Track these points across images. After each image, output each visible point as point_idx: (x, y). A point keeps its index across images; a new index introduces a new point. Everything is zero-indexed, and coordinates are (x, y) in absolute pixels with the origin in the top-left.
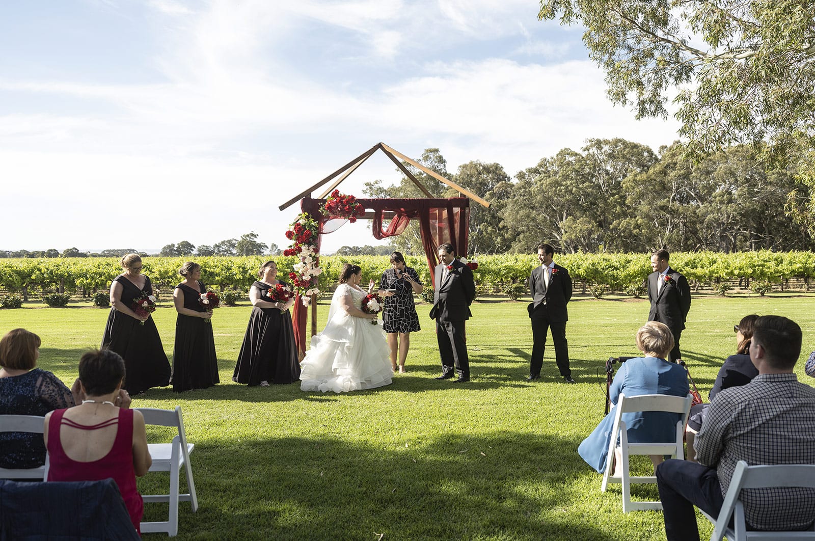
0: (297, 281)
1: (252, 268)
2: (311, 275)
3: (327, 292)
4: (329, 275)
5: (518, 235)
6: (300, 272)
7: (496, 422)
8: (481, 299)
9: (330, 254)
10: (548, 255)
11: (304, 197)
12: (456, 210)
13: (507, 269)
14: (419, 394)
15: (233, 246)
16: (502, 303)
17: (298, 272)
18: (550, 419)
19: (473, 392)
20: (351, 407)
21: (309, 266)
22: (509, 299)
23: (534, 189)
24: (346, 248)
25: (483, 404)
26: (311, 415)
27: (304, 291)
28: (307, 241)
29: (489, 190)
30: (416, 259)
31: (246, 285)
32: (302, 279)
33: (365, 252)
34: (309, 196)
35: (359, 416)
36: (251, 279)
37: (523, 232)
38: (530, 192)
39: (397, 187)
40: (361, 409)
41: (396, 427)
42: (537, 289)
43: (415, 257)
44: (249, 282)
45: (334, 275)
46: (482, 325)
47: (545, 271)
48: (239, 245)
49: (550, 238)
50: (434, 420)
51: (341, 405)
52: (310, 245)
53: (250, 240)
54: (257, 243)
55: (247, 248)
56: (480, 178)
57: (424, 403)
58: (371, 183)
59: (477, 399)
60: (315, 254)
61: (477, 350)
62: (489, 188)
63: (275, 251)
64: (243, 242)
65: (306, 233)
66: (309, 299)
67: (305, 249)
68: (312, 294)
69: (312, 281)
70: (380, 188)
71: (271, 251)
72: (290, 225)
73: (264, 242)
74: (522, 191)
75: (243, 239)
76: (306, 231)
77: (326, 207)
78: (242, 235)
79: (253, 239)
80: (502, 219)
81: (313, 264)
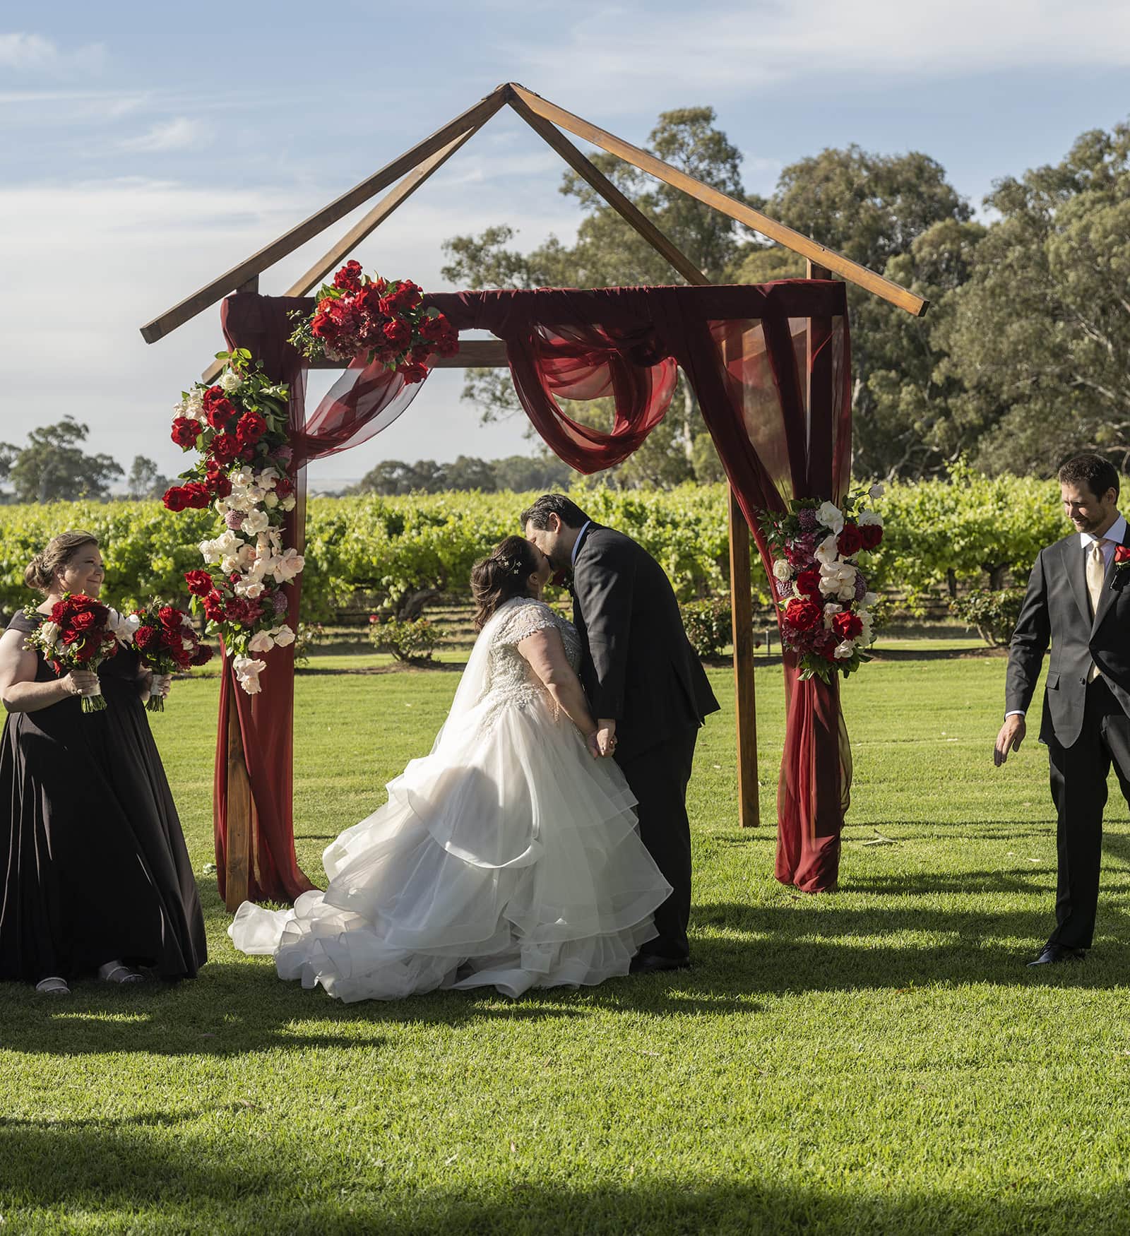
0: (214, 602)
2: (268, 581)
3: (331, 624)
4: (336, 567)
5: (1003, 409)
6: (225, 566)
7: (977, 1140)
9: (338, 488)
10: (1103, 500)
11: (234, 292)
12: (800, 326)
13: (970, 532)
15: (3, 467)
17: (218, 569)
20: (421, 1076)
21: (256, 549)
22: (983, 643)
23: (1055, 245)
24: (394, 465)
25: (923, 1066)
27: (241, 639)
28: (250, 452)
29: (896, 253)
30: (641, 506)
32: (234, 594)
33: (460, 481)
34: (250, 289)
35: (453, 1115)
37: (1019, 399)
38: (1044, 255)
39: (569, 249)
40: (460, 1088)
43: (635, 496)
45: (351, 566)
46: (890, 746)
47: (1091, 553)
48: (22, 464)
50: (738, 1132)
51: (383, 1070)
52: (262, 469)
53: (60, 447)
54: (83, 456)
55: (51, 473)
56: (862, 211)
57: (696, 1062)
58: (471, 242)
59: (897, 1042)
60: (281, 499)
61: (880, 844)
62: (893, 245)
63: (146, 482)
64: (38, 452)
65: (245, 422)
66: (262, 665)
67: (243, 481)
68: (271, 646)
69: (267, 599)
70: (507, 258)
71: (132, 481)
72: (185, 395)
73: (107, 454)
74: (1015, 252)
75: (38, 442)
76: (243, 418)
77: (316, 326)
78: (33, 429)
79: (70, 442)
80: (941, 355)
81: (275, 537)
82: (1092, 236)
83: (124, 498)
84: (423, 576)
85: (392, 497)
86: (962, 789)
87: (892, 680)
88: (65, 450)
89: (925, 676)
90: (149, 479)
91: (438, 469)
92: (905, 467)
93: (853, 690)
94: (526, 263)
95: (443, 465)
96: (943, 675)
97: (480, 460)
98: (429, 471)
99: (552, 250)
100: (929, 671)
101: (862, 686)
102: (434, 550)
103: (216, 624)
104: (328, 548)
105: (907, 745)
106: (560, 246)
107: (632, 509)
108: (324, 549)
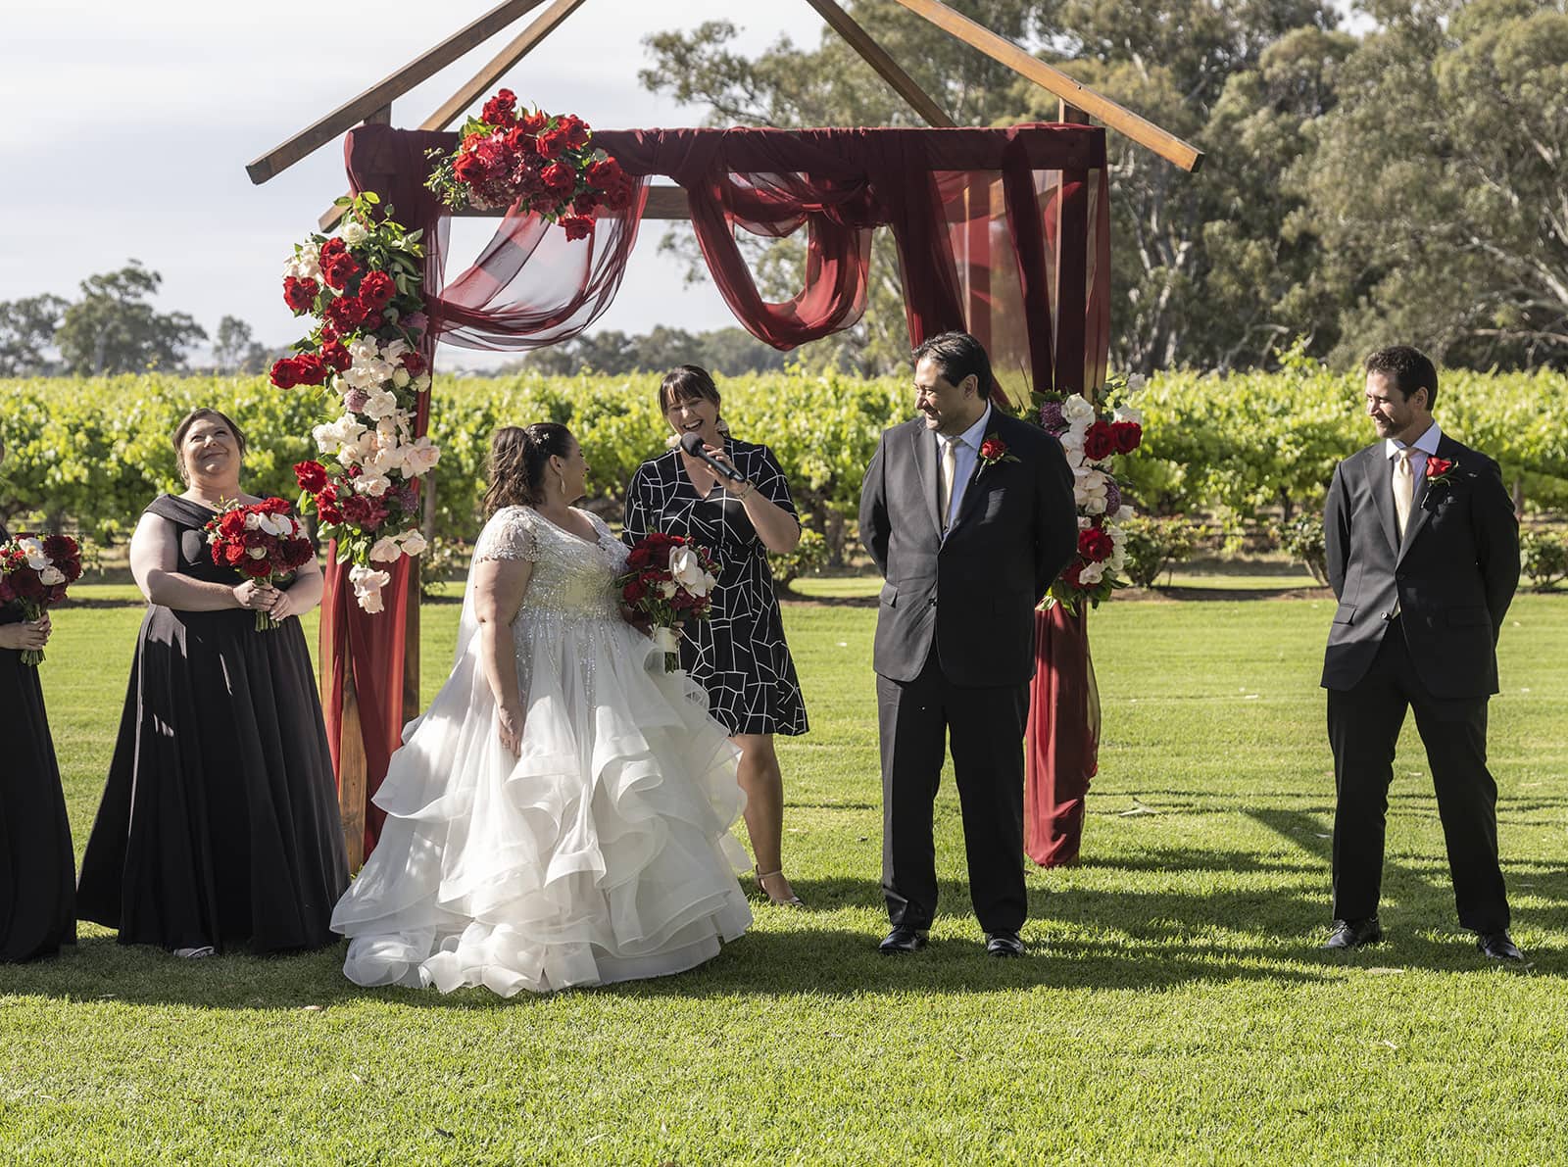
0: (328, 499)
1: (132, 434)
2: (394, 476)
5: (1375, 277)
6: (343, 456)
8: (1180, 580)
9: (493, 365)
10: (1413, 400)
11: (361, 124)
12: (1048, 180)
13: (1306, 439)
14: (863, 1004)
15: (46, 326)
16: (1274, 602)
17: (333, 458)
18: (1437, 1121)
19: (1103, 997)
20: (562, 1054)
21: (382, 436)
22: (1311, 581)
23: (1448, 65)
25: (1148, 1051)
26: (384, 1088)
27: (361, 546)
28: (376, 319)
29: (1239, 69)
30: (884, 397)
31: (106, 514)
32: (354, 493)
33: (657, 359)
34: (380, 120)
35: (597, 1095)
36: (129, 485)
38: (1433, 78)
40: (607, 1066)
41: (756, 1145)
42: (1360, 550)
44: (119, 497)
46: (1172, 702)
47: (1397, 465)
48: (71, 323)
49: (1522, 297)
52: (390, 339)
53: (122, 301)
54: (154, 315)
55: (110, 336)
56: (1193, 14)
57: (885, 1044)
58: (679, 38)
59: (1121, 1028)
60: (413, 378)
61: (1140, 815)
62: (1234, 59)
63: (236, 351)
64: (91, 308)
65: (369, 283)
66: (385, 578)
67: (365, 354)
68: (397, 555)
69: (394, 499)
70: (727, 60)
71: (218, 349)
72: (299, 247)
73: (185, 311)
74: (1393, 74)
75: (91, 295)
76: (367, 279)
77: (459, 168)
78: (86, 278)
79: (137, 295)
80: (1295, 202)
81: (403, 421)
82: (1497, 55)
83: (208, 372)
84: (599, 481)
85: (564, 377)
86: (1253, 754)
87: (1193, 625)
88: (130, 307)
89: (1233, 621)
90: (240, 347)
91: (627, 343)
92: (1243, 353)
93: (1139, 636)
94: (751, 67)
95: (635, 337)
96: (1257, 619)
97: (683, 333)
98: (615, 344)
99: (784, 54)
100: (1240, 615)
101: (1151, 631)
102: (612, 449)
103: (331, 527)
104: (475, 444)
105: (1193, 702)
106: (794, 48)
107: (872, 401)
108: (470, 444)
